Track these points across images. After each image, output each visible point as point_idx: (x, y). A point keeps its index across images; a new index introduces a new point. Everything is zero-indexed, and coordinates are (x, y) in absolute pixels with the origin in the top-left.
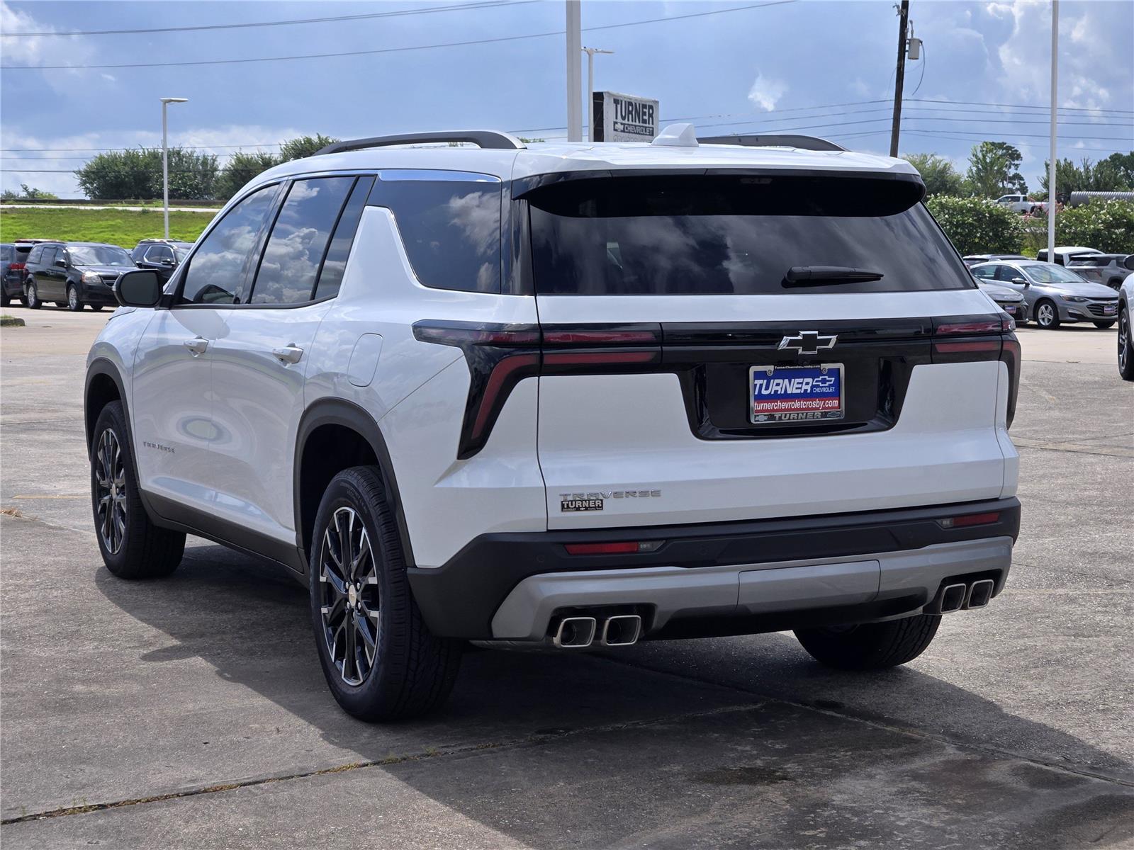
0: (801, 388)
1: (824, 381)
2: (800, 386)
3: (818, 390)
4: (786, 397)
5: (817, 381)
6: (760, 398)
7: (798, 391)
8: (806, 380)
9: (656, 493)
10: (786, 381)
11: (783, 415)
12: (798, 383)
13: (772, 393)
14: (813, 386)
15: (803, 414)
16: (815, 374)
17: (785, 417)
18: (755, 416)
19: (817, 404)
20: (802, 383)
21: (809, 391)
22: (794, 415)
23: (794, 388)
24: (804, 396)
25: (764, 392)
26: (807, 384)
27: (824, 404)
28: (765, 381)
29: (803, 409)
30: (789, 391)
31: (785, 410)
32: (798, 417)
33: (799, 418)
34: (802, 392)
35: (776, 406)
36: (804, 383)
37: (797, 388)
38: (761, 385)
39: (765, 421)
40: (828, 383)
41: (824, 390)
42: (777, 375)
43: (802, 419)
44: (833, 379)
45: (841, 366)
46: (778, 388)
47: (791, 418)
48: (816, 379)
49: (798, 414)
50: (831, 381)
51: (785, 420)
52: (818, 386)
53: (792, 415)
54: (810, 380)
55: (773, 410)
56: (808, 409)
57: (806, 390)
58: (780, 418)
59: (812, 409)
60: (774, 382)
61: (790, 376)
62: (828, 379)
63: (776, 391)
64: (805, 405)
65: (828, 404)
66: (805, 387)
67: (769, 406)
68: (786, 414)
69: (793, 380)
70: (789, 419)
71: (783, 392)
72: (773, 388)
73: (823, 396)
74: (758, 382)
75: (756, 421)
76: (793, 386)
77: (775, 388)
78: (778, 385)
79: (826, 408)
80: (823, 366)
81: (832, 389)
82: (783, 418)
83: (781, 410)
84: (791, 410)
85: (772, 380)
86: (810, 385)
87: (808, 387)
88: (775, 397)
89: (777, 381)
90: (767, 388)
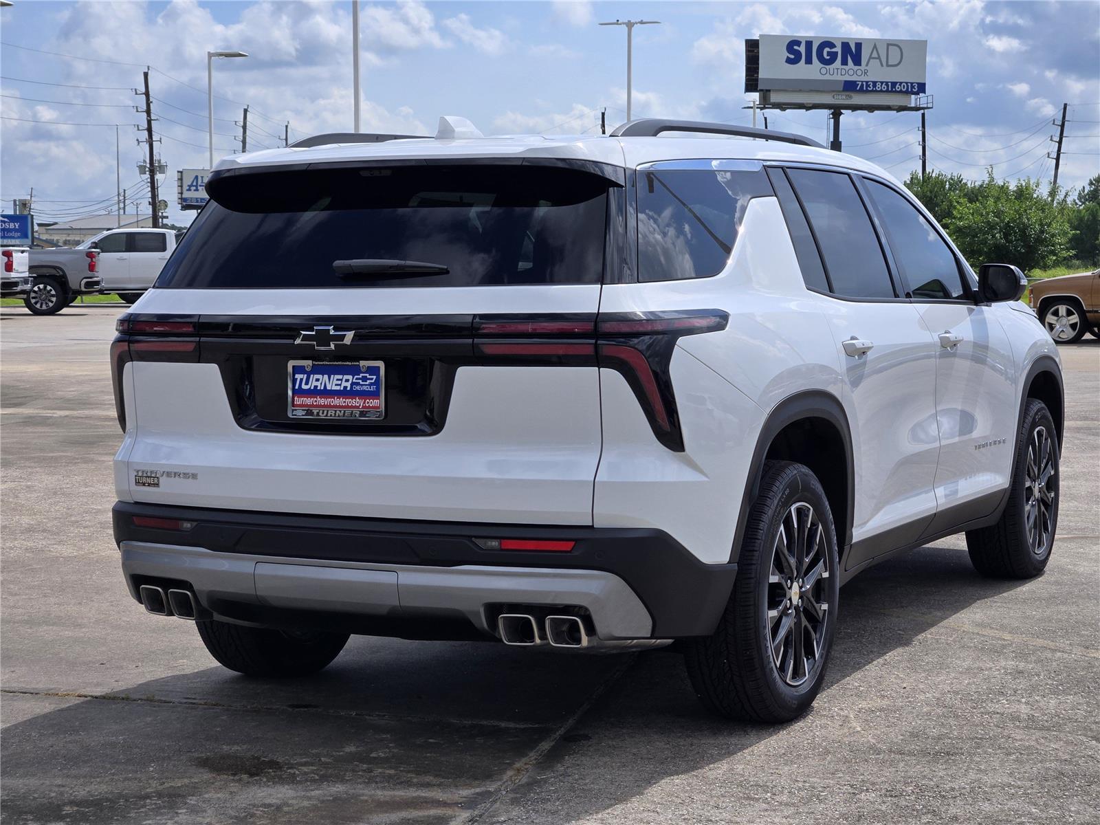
0: (340, 385)
1: (364, 379)
2: (339, 382)
3: (358, 388)
4: (326, 393)
5: (357, 379)
6: (299, 392)
7: (338, 388)
8: (346, 377)
9: (194, 476)
10: (326, 377)
11: (321, 411)
12: (337, 380)
13: (312, 388)
14: (353, 384)
15: (340, 411)
16: (355, 371)
17: (323, 413)
18: (293, 410)
19: (357, 402)
20: (341, 380)
21: (348, 389)
22: (332, 412)
23: (334, 384)
24: (343, 393)
25: (304, 387)
26: (347, 381)
27: (364, 403)
28: (306, 375)
29: (342, 407)
30: (329, 388)
31: (324, 406)
32: (335, 414)
33: (337, 415)
34: (342, 389)
35: (316, 401)
36: (344, 380)
37: (336, 385)
38: (301, 380)
39: (303, 415)
40: (368, 381)
41: (365, 388)
42: (316, 370)
43: (339, 416)
44: (375, 377)
45: (381, 364)
46: (318, 384)
47: (329, 415)
48: (356, 377)
49: (336, 411)
50: (372, 379)
51: (322, 416)
52: (358, 384)
53: (329, 412)
54: (350, 377)
55: (312, 406)
56: (347, 407)
57: (345, 387)
58: (318, 413)
59: (352, 407)
60: (313, 377)
61: (330, 371)
62: (368, 377)
63: (316, 387)
64: (345, 402)
65: (368, 403)
66: (344, 384)
67: (309, 401)
68: (323, 411)
69: (332, 376)
70: (326, 416)
71: (322, 388)
72: (313, 383)
73: (363, 395)
74: (298, 376)
75: (293, 415)
76: (333, 382)
77: (315, 383)
78: (317, 380)
79: (365, 407)
80: (362, 363)
81: (373, 388)
82: (320, 414)
83: (320, 406)
84: (330, 406)
85: (312, 376)
86: (350, 382)
87: (348, 385)
88: (314, 392)
89: (317, 376)
90: (307, 383)
